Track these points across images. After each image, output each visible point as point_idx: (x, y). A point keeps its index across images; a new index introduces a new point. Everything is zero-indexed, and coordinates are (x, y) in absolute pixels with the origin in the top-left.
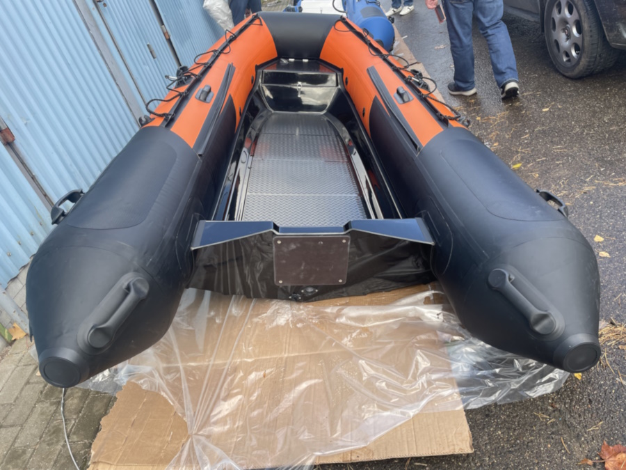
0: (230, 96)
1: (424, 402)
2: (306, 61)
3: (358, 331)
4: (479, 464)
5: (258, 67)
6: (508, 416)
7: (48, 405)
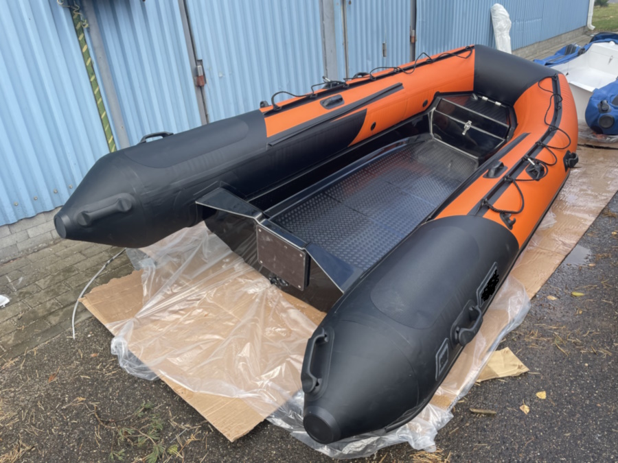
0: (366, 110)
1: (250, 395)
2: (498, 104)
3: (284, 329)
4: (238, 456)
5: (438, 94)
6: (293, 449)
7: (107, 255)
